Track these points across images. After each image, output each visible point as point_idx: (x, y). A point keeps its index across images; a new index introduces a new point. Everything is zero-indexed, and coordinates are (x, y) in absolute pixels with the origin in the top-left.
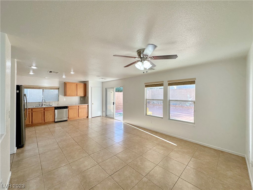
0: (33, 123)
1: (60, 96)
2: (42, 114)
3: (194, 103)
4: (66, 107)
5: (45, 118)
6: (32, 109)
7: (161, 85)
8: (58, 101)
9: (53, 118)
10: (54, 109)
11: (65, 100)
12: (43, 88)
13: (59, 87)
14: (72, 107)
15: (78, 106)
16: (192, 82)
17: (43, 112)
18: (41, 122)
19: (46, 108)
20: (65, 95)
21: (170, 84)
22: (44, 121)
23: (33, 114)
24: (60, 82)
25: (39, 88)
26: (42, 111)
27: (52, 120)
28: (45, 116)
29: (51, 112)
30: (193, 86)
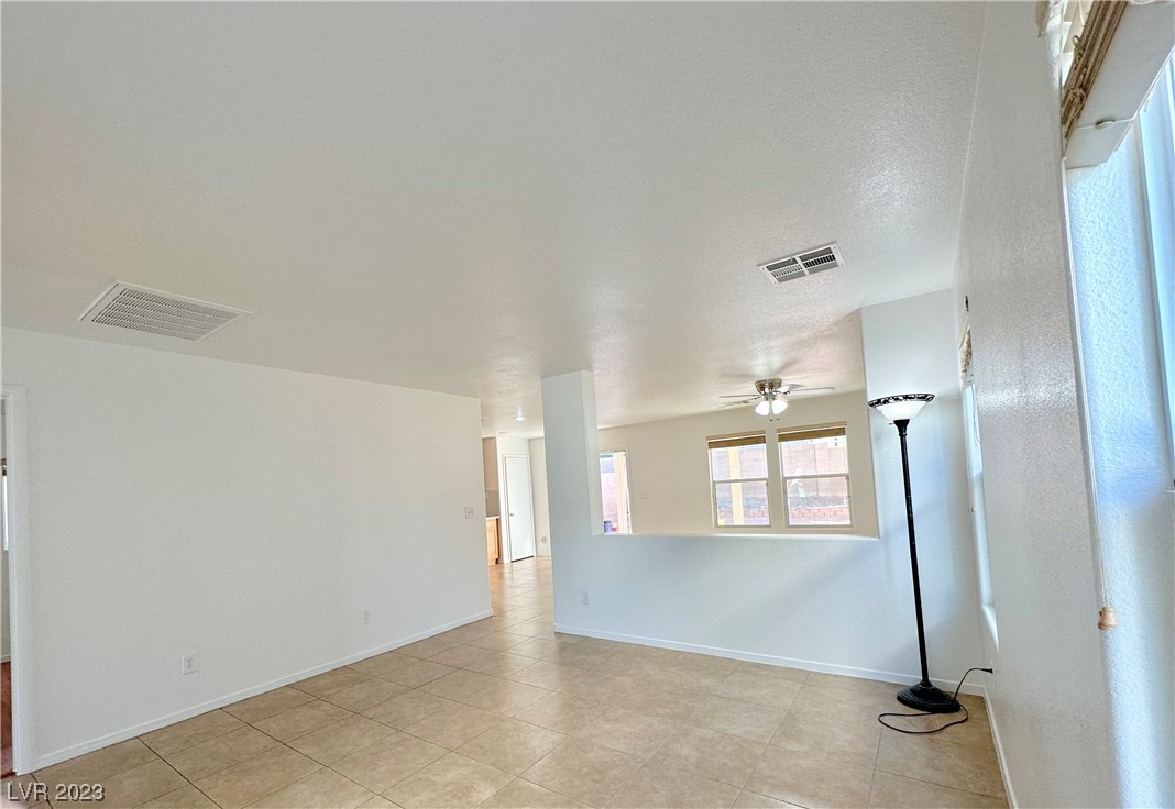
3: (848, 478)
7: (760, 440)
16: (840, 432)
21: (783, 438)
30: (842, 440)
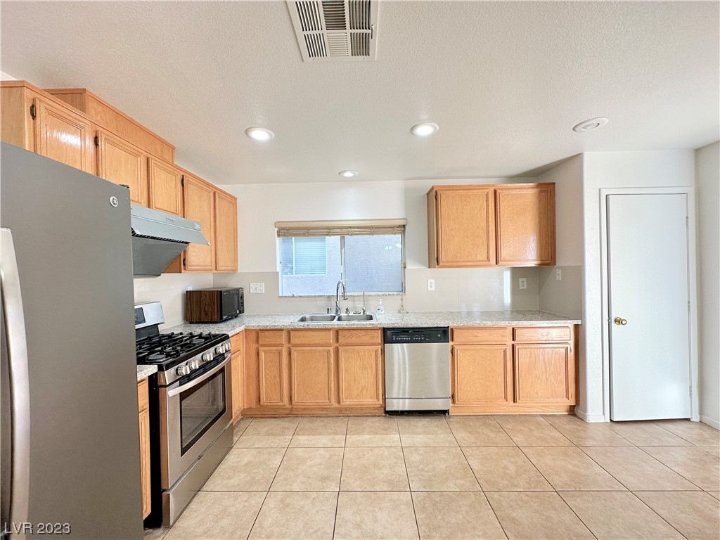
0: (293, 402)
1: (408, 267)
2: (329, 362)
4: (441, 334)
5: (343, 385)
6: (289, 331)
8: (403, 290)
9: (377, 389)
10: (378, 337)
11: (432, 285)
12: (344, 231)
13: (402, 223)
14: (475, 332)
15: (509, 332)
17: (331, 349)
18: (323, 401)
19: (346, 333)
20: (435, 259)
22: (339, 402)
23: (294, 355)
24: (407, 192)
25: (328, 230)
26: (328, 348)
27: (370, 400)
28: (343, 375)
29: (369, 354)
